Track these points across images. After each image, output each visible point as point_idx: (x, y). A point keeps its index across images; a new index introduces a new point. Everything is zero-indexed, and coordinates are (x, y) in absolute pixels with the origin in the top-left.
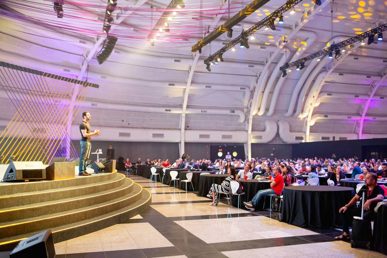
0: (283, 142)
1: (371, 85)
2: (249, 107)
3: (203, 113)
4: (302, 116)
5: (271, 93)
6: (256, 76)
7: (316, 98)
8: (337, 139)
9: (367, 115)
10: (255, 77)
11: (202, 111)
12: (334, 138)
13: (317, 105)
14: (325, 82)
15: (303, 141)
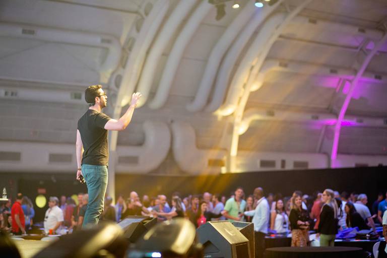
0: (182, 172)
1: (361, 49)
2: (113, 86)
3: (9, 96)
4: (221, 113)
5: (165, 55)
6: (136, 12)
7: (255, 71)
8: (289, 167)
9: (348, 113)
10: (135, 15)
11: (6, 93)
12: (283, 163)
13: (255, 87)
14: (281, 36)
15: (224, 170)
